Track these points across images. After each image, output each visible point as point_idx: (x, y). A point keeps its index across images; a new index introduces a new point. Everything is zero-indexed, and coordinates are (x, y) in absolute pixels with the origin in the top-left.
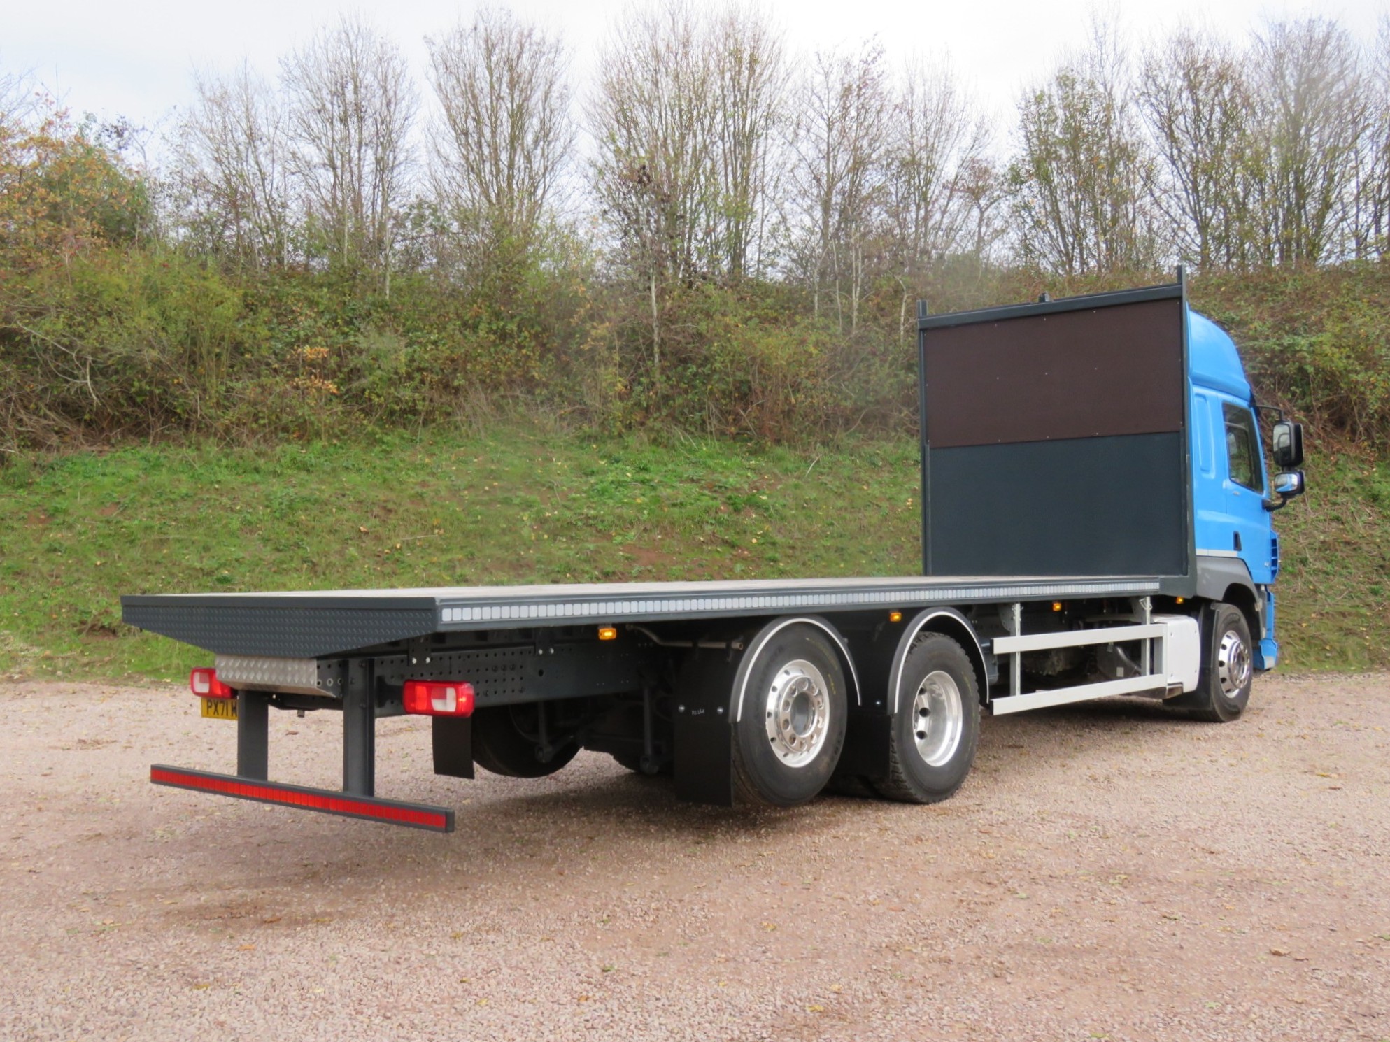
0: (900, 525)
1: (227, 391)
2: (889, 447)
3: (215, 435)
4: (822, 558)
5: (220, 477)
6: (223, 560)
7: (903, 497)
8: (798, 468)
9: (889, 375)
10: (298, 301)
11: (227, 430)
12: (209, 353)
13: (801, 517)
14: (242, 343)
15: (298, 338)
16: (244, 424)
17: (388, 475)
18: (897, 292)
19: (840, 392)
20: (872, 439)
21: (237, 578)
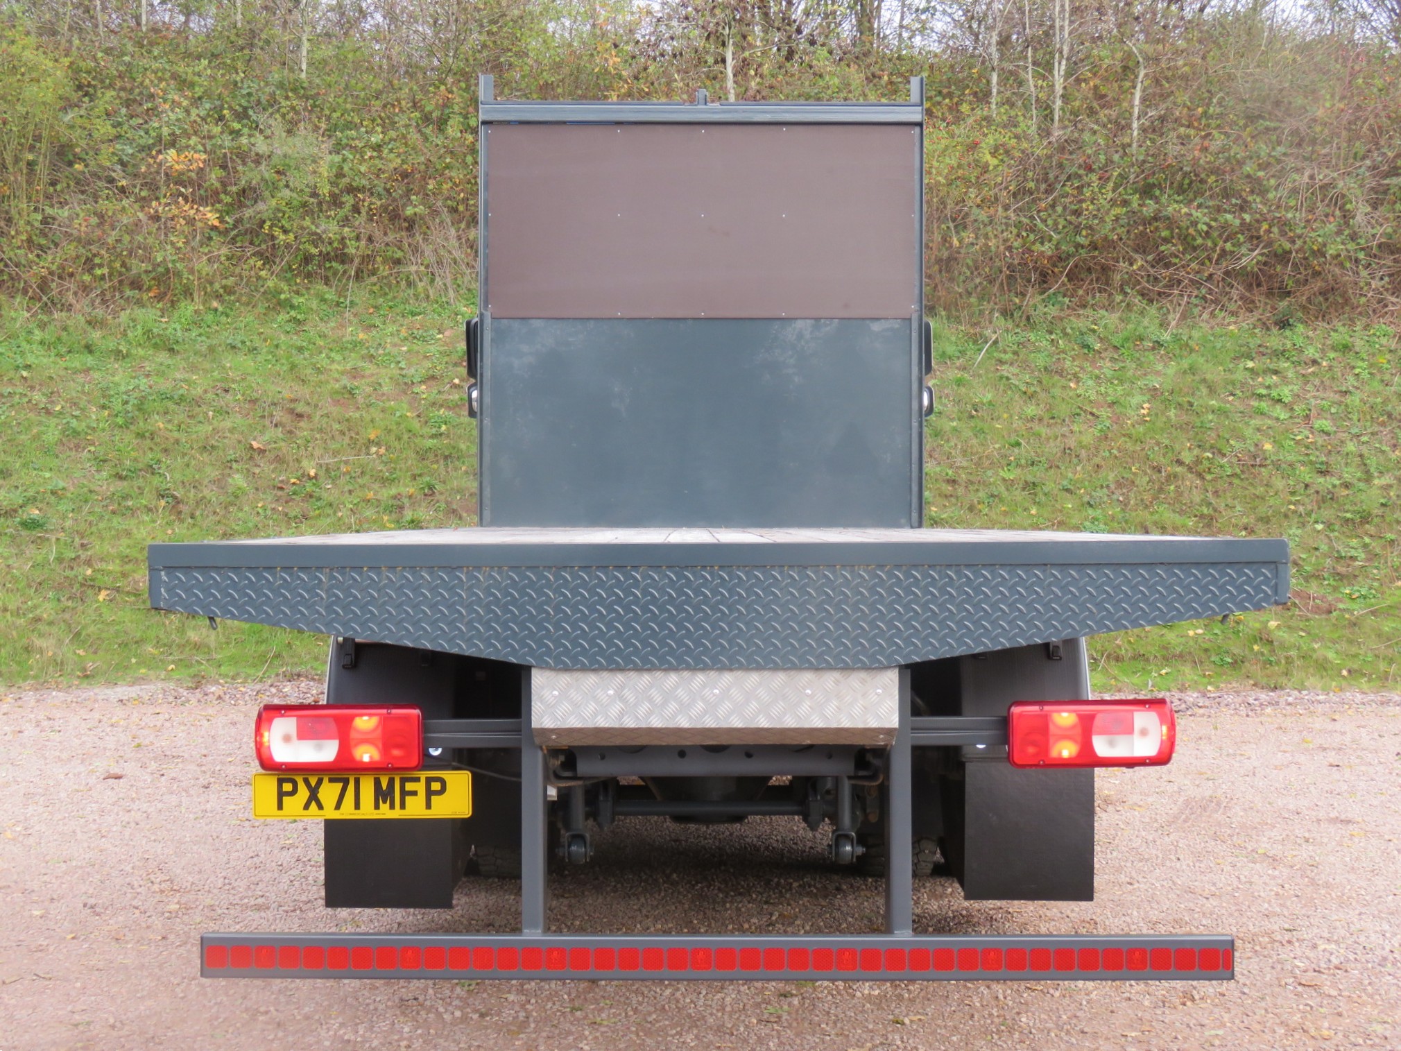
0: (1129, 446)
1: (45, 221)
2: (1111, 319)
3: (25, 292)
4: (1001, 500)
5: (30, 359)
6: (31, 493)
7: (1135, 401)
8: (963, 353)
9: (1113, 202)
10: (161, 80)
11: (44, 286)
12: (17, 160)
13: (968, 433)
14: (70, 146)
15: (159, 139)
16: (71, 275)
17: (298, 359)
18: (1128, 69)
19: (1032, 229)
20: (1084, 306)
21: (54, 521)
